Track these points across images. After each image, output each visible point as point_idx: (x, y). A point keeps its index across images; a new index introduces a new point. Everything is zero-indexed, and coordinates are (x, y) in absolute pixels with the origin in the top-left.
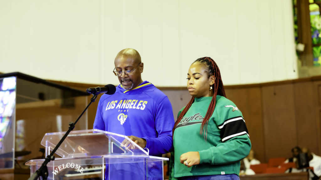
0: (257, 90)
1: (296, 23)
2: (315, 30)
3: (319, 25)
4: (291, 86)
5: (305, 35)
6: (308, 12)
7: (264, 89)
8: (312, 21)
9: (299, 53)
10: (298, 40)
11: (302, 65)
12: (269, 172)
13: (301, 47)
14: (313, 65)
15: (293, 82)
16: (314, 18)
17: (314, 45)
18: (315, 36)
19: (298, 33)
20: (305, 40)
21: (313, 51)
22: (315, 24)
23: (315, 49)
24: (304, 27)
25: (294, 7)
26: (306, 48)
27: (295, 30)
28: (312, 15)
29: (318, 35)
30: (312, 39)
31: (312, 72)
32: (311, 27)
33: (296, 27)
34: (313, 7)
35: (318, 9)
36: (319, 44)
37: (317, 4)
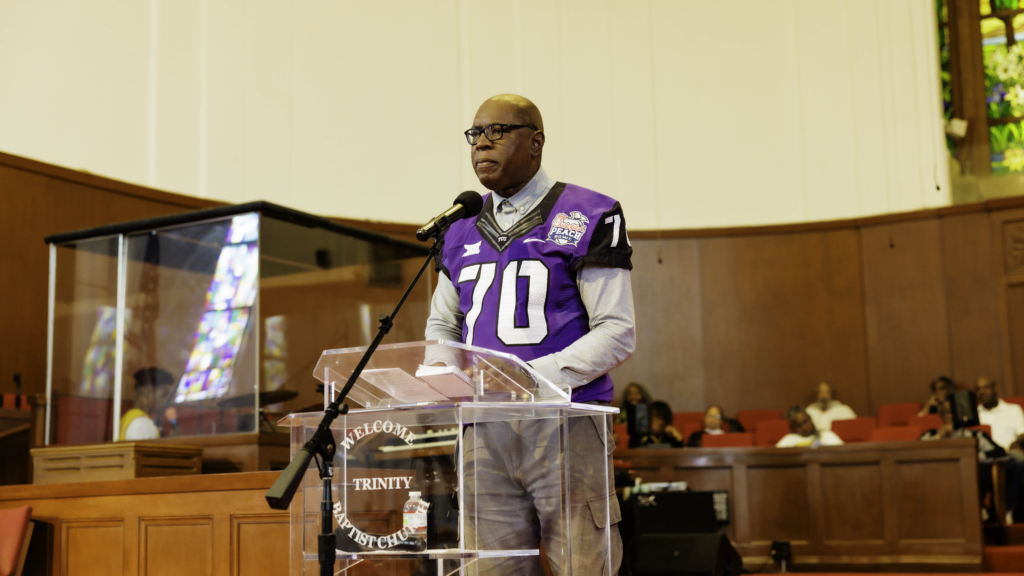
0: (849, 236)
1: (945, 66)
2: (997, 83)
3: (1006, 71)
4: (933, 224)
5: (969, 95)
6: (977, 37)
7: (864, 232)
8: (988, 61)
9: (953, 142)
10: (951, 109)
11: (963, 172)
12: (879, 439)
13: (959, 127)
14: (991, 170)
15: (939, 214)
16: (993, 52)
17: (993, 122)
18: (997, 98)
19: (951, 92)
20: (969, 109)
21: (990, 134)
22: (995, 68)
23: (994, 130)
24: (968, 76)
25: (941, 26)
26: (970, 129)
27: (944, 84)
28: (989, 45)
29: (1002, 96)
30: (988, 107)
31: (988, 189)
32: (986, 76)
33: (947, 76)
34: (991, 25)
35: (1003, 31)
36: (1006, 118)
37: (1001, 18)
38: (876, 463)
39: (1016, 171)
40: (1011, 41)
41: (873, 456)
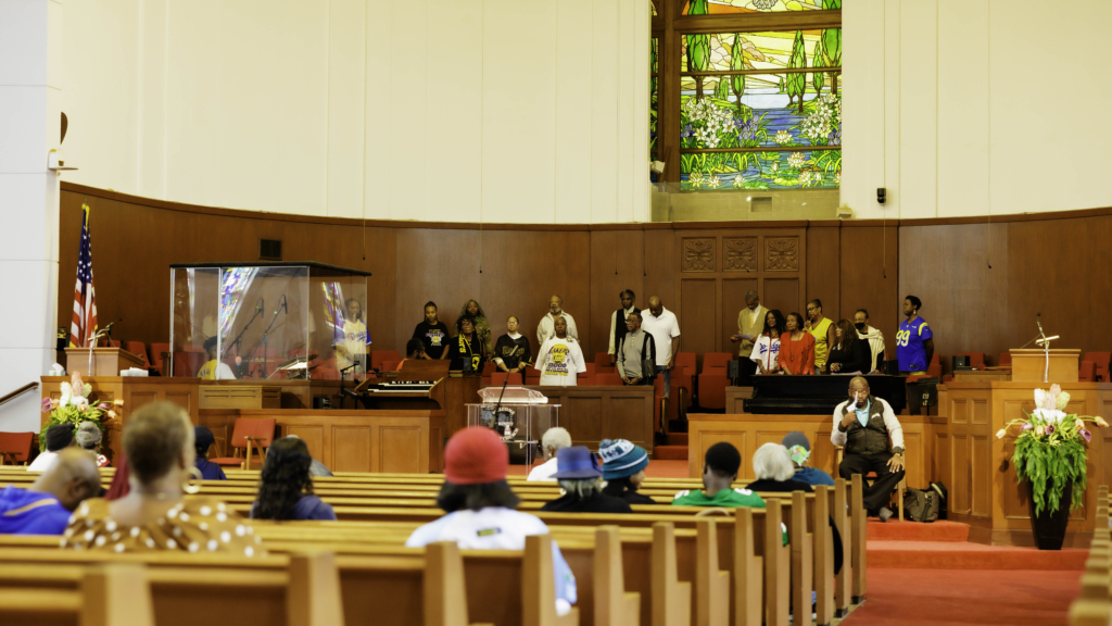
1: (653, 106)
2: (688, 123)
3: (695, 115)
4: (638, 234)
5: (669, 129)
6: (678, 88)
9: (655, 177)
15: (643, 227)
16: (688, 100)
17: (684, 151)
18: (688, 134)
19: (657, 124)
20: (667, 151)
21: (681, 159)
22: (688, 112)
23: (684, 157)
24: (669, 115)
25: (653, 76)
26: (666, 169)
27: (652, 118)
28: (685, 95)
29: (691, 134)
30: (681, 140)
33: (655, 113)
34: (687, 81)
35: (695, 87)
36: (692, 150)
37: (694, 77)
38: (600, 398)
39: (697, 190)
40: (700, 94)
41: (597, 394)
